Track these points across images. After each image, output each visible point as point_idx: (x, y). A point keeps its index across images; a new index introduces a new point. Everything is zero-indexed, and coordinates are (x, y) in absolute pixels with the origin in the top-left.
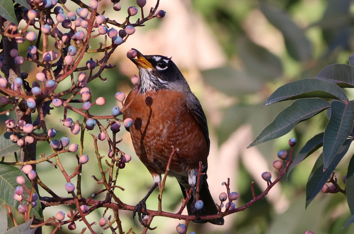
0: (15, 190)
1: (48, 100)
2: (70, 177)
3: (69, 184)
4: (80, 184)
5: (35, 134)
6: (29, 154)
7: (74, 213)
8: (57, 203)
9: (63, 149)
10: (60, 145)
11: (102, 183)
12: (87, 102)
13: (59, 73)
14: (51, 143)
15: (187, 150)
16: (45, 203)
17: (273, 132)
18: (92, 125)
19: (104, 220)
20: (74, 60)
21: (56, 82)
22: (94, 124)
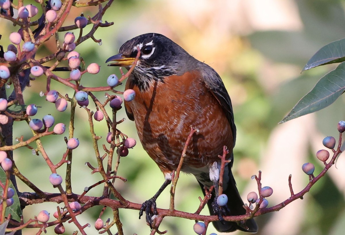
1: (26, 67)
2: (56, 167)
3: (55, 176)
4: (69, 175)
5: (10, 112)
6: (3, 137)
7: (63, 212)
8: (41, 200)
9: (46, 131)
10: (42, 125)
11: (98, 171)
12: (76, 69)
13: (40, 33)
14: (32, 122)
15: (208, 141)
16: (26, 200)
17: (312, 104)
18: (83, 99)
19: (100, 221)
20: (58, 16)
21: (35, 44)
22: (84, 98)
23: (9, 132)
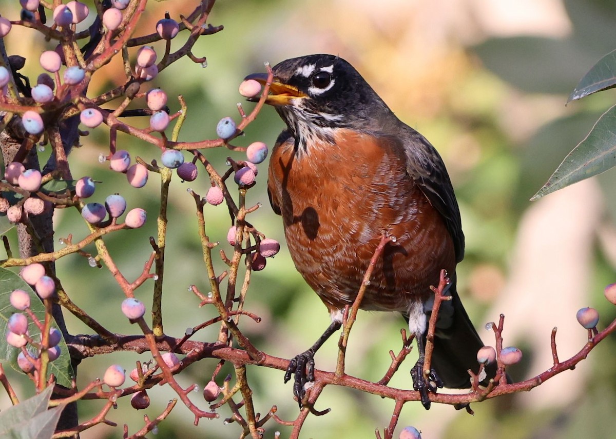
0: (9, 322)
1: (72, 113)
2: (133, 287)
3: (132, 302)
4: (159, 303)
5: (47, 193)
7: (146, 370)
8: (109, 347)
9: (113, 223)
10: (106, 214)
11: (210, 303)
12: (161, 112)
13: (93, 50)
14: (86, 210)
16: (81, 348)
17: (588, 162)
18: (175, 163)
19: (213, 386)
20: (124, 19)
21: (86, 70)
22: (178, 162)
23: (47, 228)
